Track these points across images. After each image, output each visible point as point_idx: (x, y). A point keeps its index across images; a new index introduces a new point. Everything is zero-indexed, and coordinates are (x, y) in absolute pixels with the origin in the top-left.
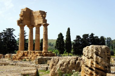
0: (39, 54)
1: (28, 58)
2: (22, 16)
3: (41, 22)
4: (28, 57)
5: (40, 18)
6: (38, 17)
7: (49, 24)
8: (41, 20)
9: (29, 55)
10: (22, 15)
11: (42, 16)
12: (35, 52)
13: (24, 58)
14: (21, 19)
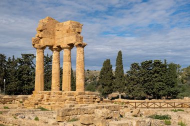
5: (71, 33)
6: (67, 31)
8: (72, 36)
9: (51, 98)
11: (75, 30)
12: (61, 93)
13: (43, 104)
14: (38, 37)
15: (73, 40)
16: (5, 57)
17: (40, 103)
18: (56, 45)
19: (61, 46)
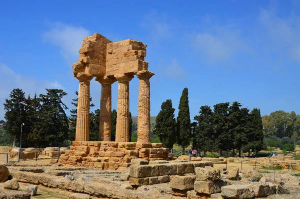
0: (129, 151)
1: (99, 161)
2: (86, 54)
3: (133, 67)
4: (99, 158)
5: (131, 57)
6: (125, 55)
7: (153, 74)
9: (101, 152)
10: (86, 50)
11: (136, 53)
12: (117, 145)
13: (90, 161)
14: (82, 62)
17: (86, 159)
18: (107, 75)
19: (115, 76)
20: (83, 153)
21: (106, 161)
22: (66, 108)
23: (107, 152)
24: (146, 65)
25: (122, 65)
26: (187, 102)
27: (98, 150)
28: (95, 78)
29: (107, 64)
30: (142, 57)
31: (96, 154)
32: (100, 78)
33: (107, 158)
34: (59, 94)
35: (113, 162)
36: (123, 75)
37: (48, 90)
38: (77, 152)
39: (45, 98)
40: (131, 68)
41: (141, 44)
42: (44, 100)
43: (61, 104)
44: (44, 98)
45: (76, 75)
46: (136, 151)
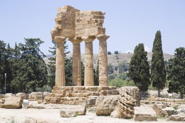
0: (92, 92)
1: (72, 100)
2: (59, 23)
3: (94, 32)
5: (93, 24)
6: (89, 22)
7: (109, 37)
8: (94, 28)
9: (74, 94)
10: (60, 20)
11: (95, 21)
12: (84, 88)
13: (66, 100)
14: (58, 28)
15: (94, 31)
16: (5, 45)
17: (63, 99)
18: (76, 36)
19: (82, 38)
20: (61, 94)
21: (77, 99)
22: (44, 56)
23: (78, 94)
24: (104, 30)
25: (87, 30)
26: (160, 45)
27: (72, 92)
28: (67, 39)
29: (76, 28)
30: (101, 24)
31: (70, 96)
32: (71, 39)
33: (78, 98)
34: (37, 43)
35: (82, 100)
36: (88, 37)
37: (26, 40)
38: (57, 94)
39: (25, 47)
40: (93, 32)
41: (100, 13)
42: (24, 49)
43: (39, 52)
44: (23, 47)
45: (53, 38)
46: (97, 92)
